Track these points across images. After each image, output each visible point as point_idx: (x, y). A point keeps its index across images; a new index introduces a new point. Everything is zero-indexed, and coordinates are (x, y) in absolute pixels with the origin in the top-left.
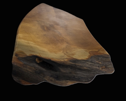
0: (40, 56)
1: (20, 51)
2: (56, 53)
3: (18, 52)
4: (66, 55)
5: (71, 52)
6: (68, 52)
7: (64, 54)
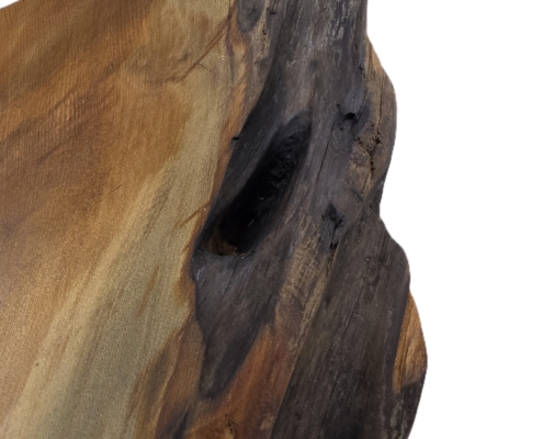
0: (195, 219)
1: (132, 406)
2: (186, 117)
3: (146, 419)
4: (202, 57)
5: (182, 38)
6: (180, 55)
7: (195, 71)
